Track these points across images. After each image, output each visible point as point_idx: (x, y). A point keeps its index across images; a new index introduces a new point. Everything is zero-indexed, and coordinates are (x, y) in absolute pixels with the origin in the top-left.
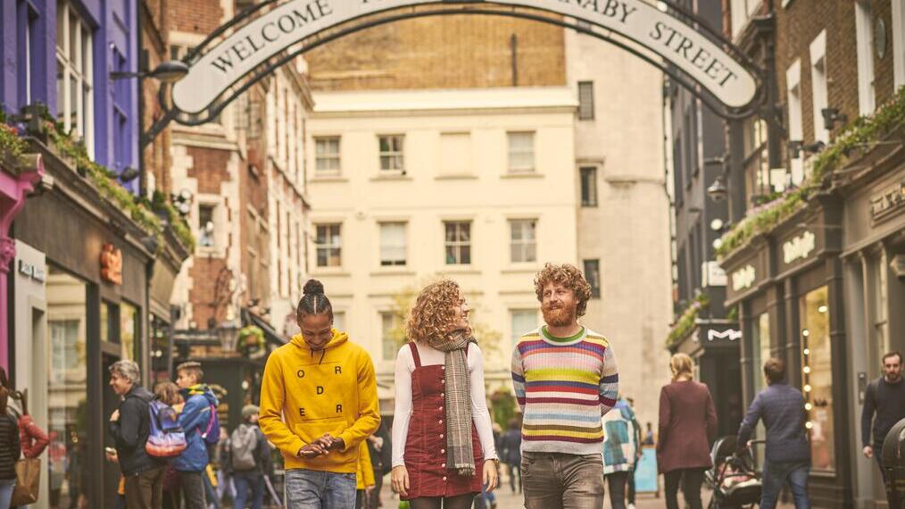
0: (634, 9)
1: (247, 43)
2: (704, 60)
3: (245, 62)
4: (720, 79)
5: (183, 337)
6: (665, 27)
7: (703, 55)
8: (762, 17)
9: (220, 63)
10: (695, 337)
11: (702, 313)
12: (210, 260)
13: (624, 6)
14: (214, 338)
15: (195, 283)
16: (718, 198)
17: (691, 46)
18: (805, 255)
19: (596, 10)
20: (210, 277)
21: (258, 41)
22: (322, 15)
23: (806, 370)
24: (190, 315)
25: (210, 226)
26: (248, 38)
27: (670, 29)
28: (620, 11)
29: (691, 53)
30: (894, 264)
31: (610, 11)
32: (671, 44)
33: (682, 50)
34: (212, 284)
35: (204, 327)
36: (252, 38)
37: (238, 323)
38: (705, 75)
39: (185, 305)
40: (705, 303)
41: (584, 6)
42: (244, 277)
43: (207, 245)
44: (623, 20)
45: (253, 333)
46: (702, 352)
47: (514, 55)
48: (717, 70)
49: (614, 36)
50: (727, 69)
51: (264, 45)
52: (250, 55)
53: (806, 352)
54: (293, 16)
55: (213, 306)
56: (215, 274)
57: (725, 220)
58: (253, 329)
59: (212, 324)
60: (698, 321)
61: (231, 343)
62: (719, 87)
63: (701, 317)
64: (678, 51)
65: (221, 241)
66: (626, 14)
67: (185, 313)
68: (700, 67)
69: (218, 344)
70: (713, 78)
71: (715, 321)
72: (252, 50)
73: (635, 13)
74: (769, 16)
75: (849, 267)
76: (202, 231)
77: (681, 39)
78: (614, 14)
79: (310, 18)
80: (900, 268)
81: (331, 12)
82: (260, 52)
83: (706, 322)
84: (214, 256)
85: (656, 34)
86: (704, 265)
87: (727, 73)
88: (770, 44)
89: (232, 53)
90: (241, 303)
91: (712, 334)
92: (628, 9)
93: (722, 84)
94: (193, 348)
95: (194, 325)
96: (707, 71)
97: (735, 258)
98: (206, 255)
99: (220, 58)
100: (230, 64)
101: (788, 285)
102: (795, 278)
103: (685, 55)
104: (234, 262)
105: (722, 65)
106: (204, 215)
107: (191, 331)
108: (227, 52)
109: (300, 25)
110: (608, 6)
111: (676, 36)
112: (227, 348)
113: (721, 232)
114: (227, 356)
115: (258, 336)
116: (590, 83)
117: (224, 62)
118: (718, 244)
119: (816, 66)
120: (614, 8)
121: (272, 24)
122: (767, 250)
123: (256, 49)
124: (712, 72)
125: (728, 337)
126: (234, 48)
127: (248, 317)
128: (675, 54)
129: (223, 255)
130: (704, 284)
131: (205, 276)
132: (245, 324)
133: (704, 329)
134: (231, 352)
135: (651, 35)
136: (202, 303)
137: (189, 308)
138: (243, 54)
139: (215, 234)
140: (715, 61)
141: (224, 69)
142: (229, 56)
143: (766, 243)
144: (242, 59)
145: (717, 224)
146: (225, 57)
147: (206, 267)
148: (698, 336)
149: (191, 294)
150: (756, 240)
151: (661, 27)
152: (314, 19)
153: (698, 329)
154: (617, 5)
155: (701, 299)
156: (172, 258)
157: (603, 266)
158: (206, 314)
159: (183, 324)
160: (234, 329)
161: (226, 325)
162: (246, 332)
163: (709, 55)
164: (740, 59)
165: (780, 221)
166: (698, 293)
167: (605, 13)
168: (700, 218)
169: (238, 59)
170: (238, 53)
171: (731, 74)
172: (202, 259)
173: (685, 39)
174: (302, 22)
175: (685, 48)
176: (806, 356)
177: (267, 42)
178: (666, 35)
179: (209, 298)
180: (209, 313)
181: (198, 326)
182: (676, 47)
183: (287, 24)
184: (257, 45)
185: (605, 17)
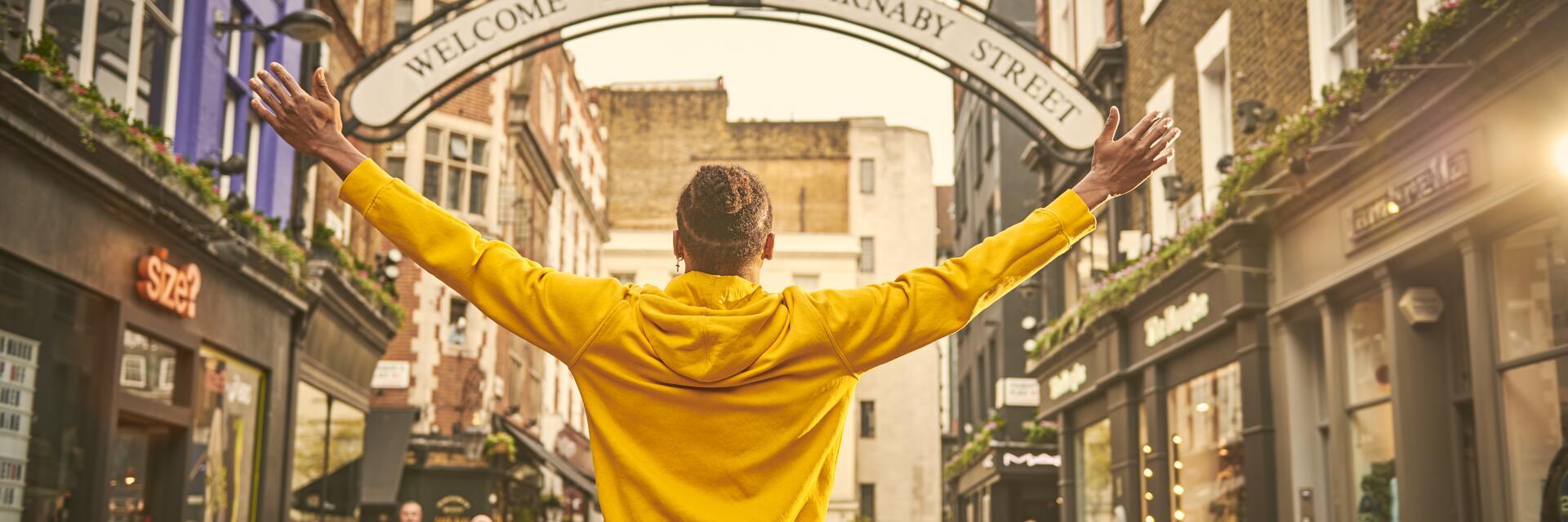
0: (952, 22)
1: (453, 42)
2: (1039, 88)
3: (448, 65)
4: (1060, 114)
5: (422, 441)
6: (990, 45)
7: (1038, 82)
8: (1109, 46)
9: (416, 65)
10: (988, 462)
11: (998, 434)
12: (460, 359)
13: (939, 18)
14: (459, 444)
15: (440, 384)
16: (1029, 294)
17: (1023, 70)
18: (1188, 327)
19: (903, 21)
20: (458, 378)
21: (468, 38)
22: (553, 11)
23: (1177, 490)
24: (431, 417)
25: (462, 322)
26: (455, 35)
27: (997, 48)
28: (933, 23)
29: (1023, 80)
30: (1407, 302)
31: (921, 23)
32: (998, 67)
33: (1011, 76)
34: (459, 386)
35: (447, 431)
36: (460, 36)
37: (488, 429)
38: (1039, 107)
39: (427, 406)
40: (1001, 423)
41: (889, 16)
42: (500, 382)
43: (458, 343)
44: (937, 35)
45: (502, 442)
46: (996, 478)
47: (802, 211)
48: (1055, 102)
49: (924, 55)
50: (1068, 101)
51: (474, 45)
52: (456, 56)
53: (1178, 465)
54: (516, 11)
55: (460, 409)
56: (464, 375)
57: (1038, 318)
58: (503, 436)
59: (457, 430)
60: (993, 443)
61: (475, 451)
62: (1058, 123)
63: (996, 438)
64: (1006, 76)
65: (473, 340)
66: (941, 28)
67: (426, 415)
68: (1034, 97)
69: (461, 451)
70: (1051, 111)
71: (1012, 444)
72: (459, 50)
73: (952, 27)
74: (1118, 44)
75: (1284, 329)
76: (453, 328)
77: (1010, 63)
78: (926, 27)
79: (536, 14)
80: (1418, 309)
81: (564, 8)
82: (468, 53)
83: (1002, 444)
84: (465, 355)
85: (979, 54)
86: (1000, 384)
87: (1068, 106)
88: (1118, 80)
89: (434, 54)
90: (493, 406)
91: (1008, 458)
92: (944, 22)
93: (1061, 119)
94: (432, 454)
95: (436, 429)
96: (1042, 103)
97: (1057, 358)
98: (455, 354)
99: (416, 59)
100: (429, 66)
101: (1150, 376)
102: (1164, 366)
103: (1015, 82)
104: (488, 363)
105: (1062, 96)
106: (457, 310)
107: (432, 436)
108: (426, 51)
109: (524, 23)
110: (919, 17)
111: (1004, 58)
112: (471, 455)
113: (1033, 332)
114: (472, 465)
115: (507, 443)
116: (871, 239)
117: (422, 63)
118: (1030, 345)
119: (1207, 73)
120: (926, 20)
121: (488, 19)
122: (1115, 337)
123: (465, 50)
124: (1049, 104)
125: (1025, 463)
126: (435, 46)
127: (500, 423)
128: (1003, 80)
129: (474, 354)
130: (999, 403)
131: (452, 376)
132: (495, 431)
133: (1000, 452)
134: (474, 461)
135: (973, 55)
136: (448, 406)
137: (431, 410)
138: (447, 55)
139: (469, 332)
140: (1053, 91)
141: (420, 72)
142: (429, 57)
143: (1114, 325)
144: (445, 61)
145: (1029, 323)
146: (424, 58)
147: (455, 365)
148: (993, 460)
149: (435, 396)
150: (1099, 323)
151: (985, 46)
152: (542, 16)
153: (994, 452)
154: (930, 16)
155: (996, 419)
156: (358, 324)
157: (878, 407)
158: (452, 417)
159: (424, 427)
160: (479, 436)
161: (470, 430)
162: (492, 438)
163: (1046, 82)
164: (1086, 93)
165: (1143, 290)
166: (992, 413)
167: (914, 25)
168: (995, 333)
169: (440, 61)
170: (441, 53)
171: (1073, 107)
172: (451, 357)
173: (1016, 62)
174: (527, 18)
175: (1015, 74)
176: (1177, 471)
177: (479, 42)
178: (992, 56)
179: (455, 401)
180: (454, 417)
181: (440, 430)
182: (1004, 71)
183: (506, 20)
184: (467, 44)
185: (914, 30)
